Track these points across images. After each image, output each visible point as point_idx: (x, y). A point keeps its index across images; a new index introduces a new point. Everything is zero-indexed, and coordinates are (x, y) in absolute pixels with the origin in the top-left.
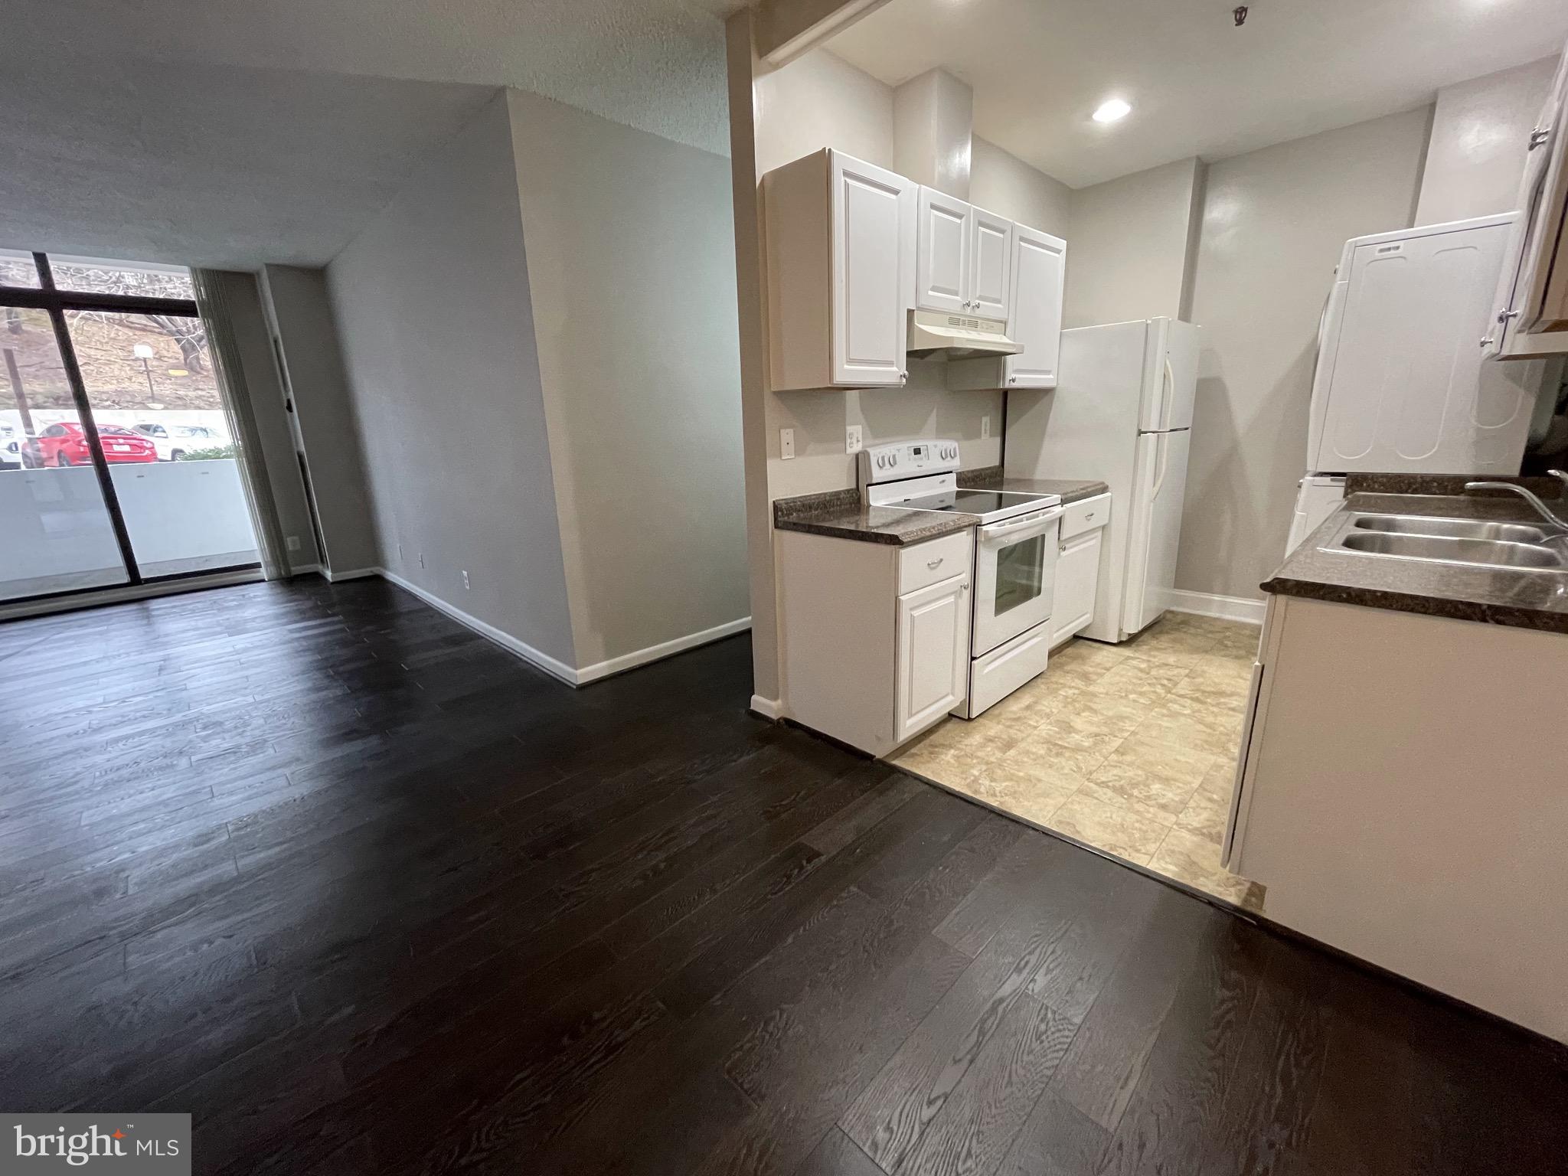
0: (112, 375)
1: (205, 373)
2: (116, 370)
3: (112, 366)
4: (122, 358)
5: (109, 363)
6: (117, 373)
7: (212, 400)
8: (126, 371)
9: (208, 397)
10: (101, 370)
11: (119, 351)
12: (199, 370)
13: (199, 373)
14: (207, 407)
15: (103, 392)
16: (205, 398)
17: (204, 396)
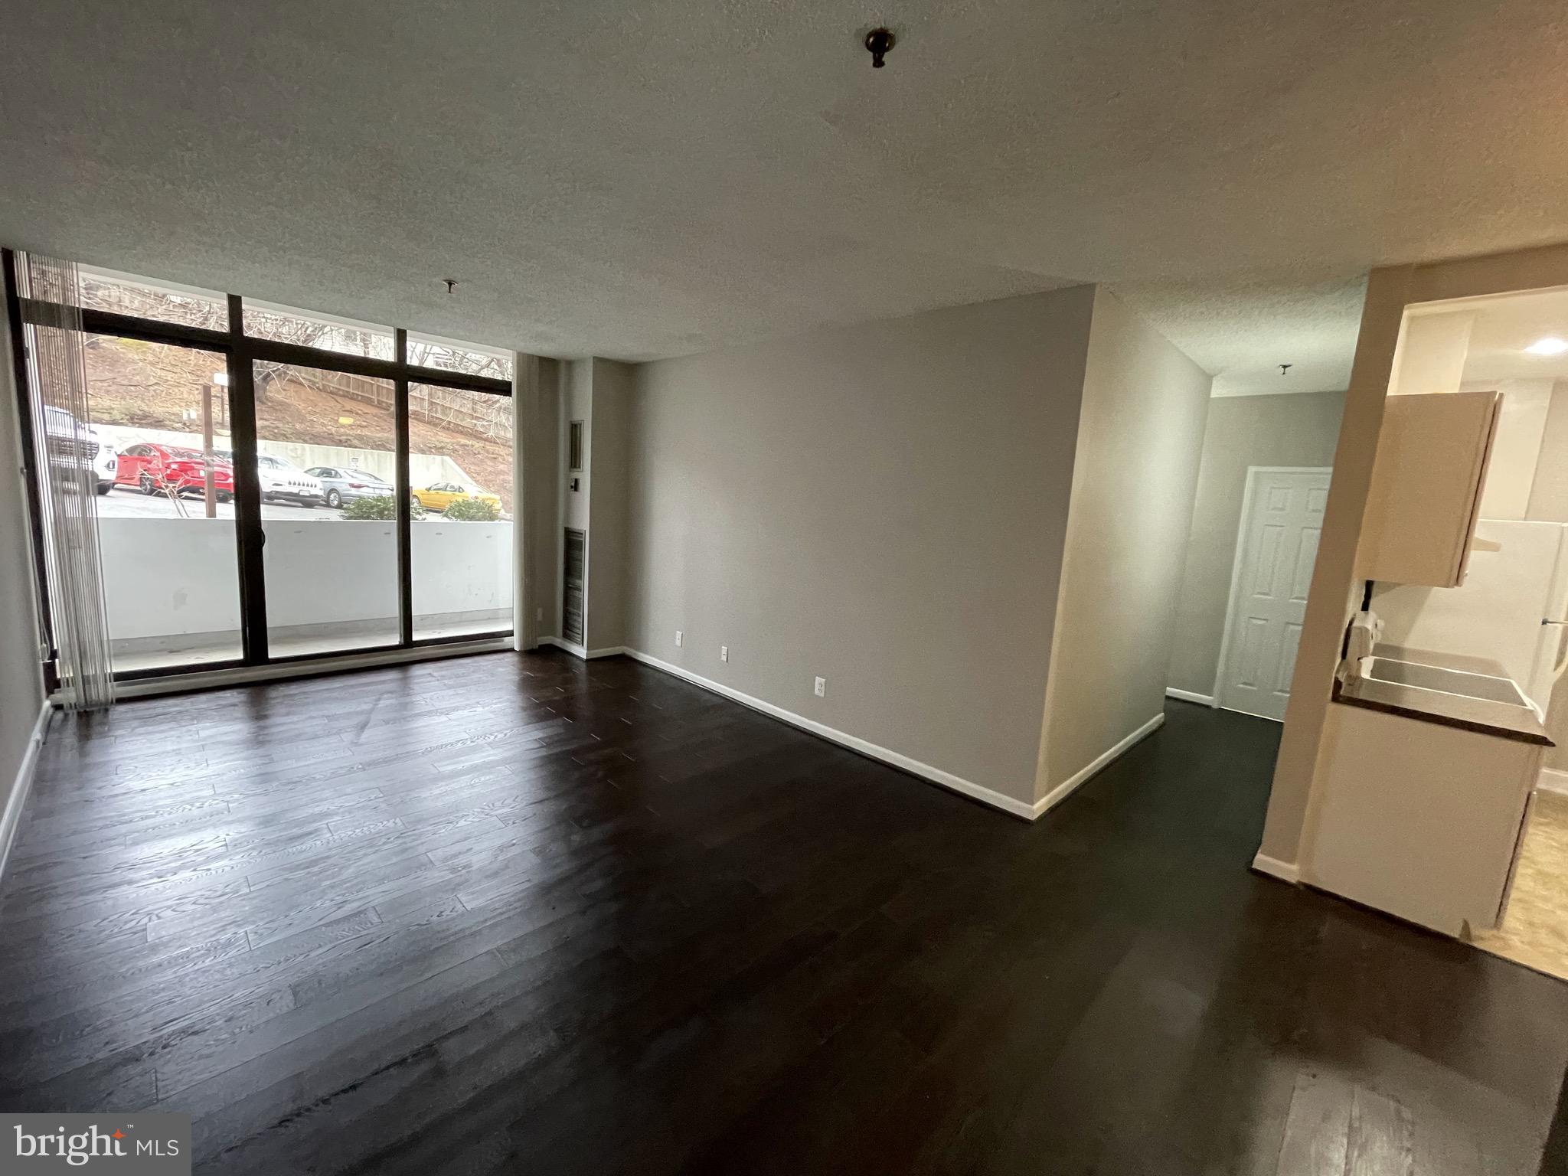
0: (180, 397)
1: (270, 404)
2: (185, 392)
3: (181, 389)
4: (191, 381)
5: (179, 385)
6: (185, 396)
7: (276, 431)
8: (193, 395)
9: (273, 428)
10: (171, 391)
11: (188, 374)
12: (265, 401)
13: (265, 404)
14: (271, 437)
15: (174, 414)
16: (271, 429)
17: (269, 427)
